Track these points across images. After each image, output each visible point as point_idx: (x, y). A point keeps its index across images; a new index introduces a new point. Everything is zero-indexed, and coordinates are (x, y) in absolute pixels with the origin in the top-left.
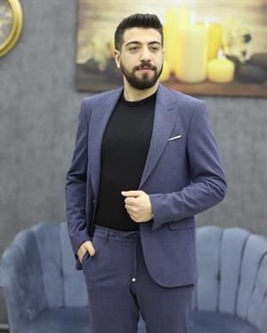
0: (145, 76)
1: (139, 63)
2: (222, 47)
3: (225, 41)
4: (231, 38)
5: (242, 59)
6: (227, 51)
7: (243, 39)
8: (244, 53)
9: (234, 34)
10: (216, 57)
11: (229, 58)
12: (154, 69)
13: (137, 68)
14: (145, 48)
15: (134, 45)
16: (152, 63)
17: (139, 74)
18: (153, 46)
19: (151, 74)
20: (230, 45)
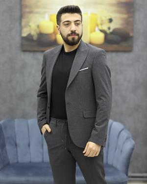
0: (73, 39)
1: (70, 32)
2: (98, 25)
3: (99, 22)
4: (102, 21)
5: (108, 32)
6: (100, 28)
7: (108, 21)
8: (109, 28)
9: (104, 18)
10: (94, 31)
11: (101, 31)
12: (78, 35)
13: (69, 35)
14: (73, 24)
15: (67, 23)
16: (76, 32)
17: (70, 38)
18: (77, 23)
19: (76, 38)
20: (101, 24)
